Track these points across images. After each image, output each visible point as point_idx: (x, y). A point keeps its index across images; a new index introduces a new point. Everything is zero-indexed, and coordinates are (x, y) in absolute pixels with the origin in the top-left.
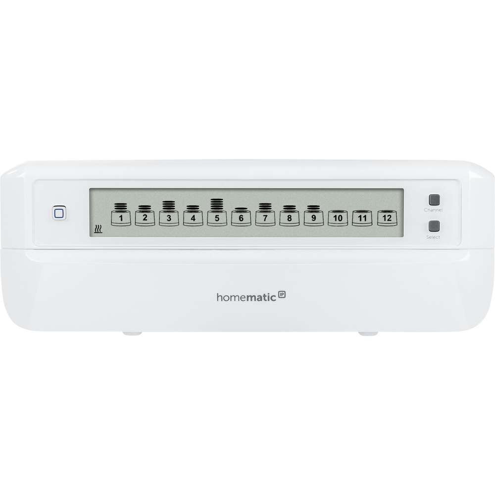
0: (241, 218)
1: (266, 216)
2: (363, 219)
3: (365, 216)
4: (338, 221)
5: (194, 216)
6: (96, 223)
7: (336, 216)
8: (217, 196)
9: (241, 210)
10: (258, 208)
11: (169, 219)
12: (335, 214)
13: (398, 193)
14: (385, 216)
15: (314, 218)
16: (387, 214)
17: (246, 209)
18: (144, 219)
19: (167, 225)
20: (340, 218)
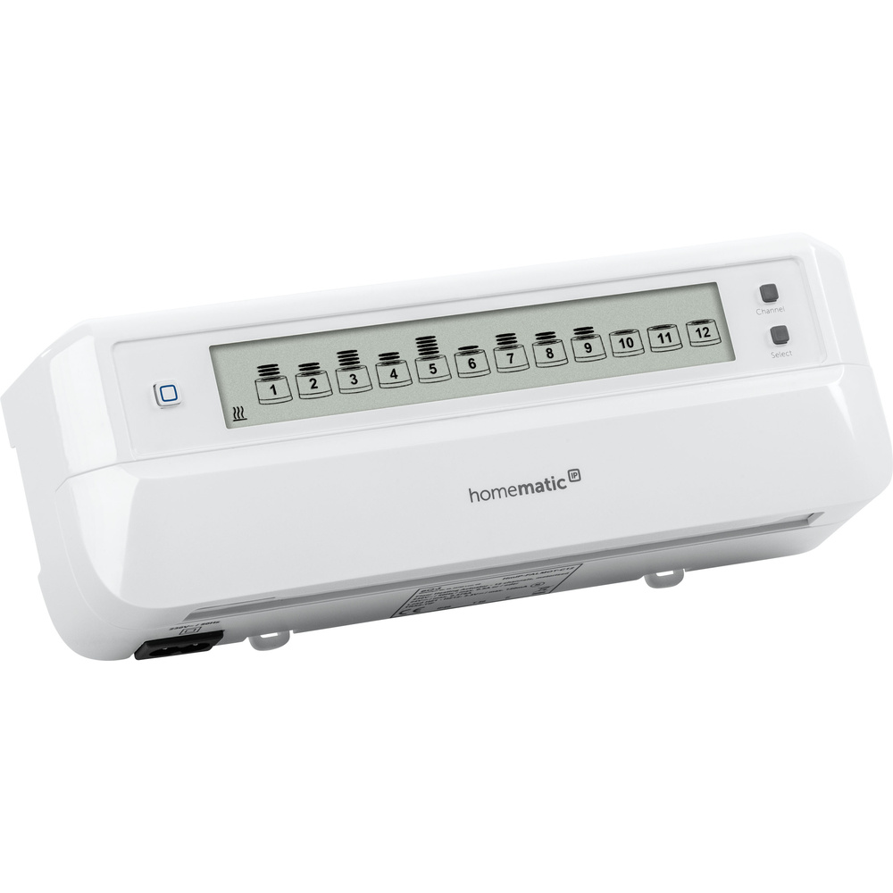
0: (472, 364)
1: (512, 354)
2: (666, 339)
3: (668, 335)
4: (627, 349)
5: (394, 371)
7: (622, 340)
8: (425, 331)
9: (469, 350)
10: (495, 344)
11: (354, 381)
12: (620, 337)
13: (708, 292)
14: (698, 330)
15: (589, 348)
16: (701, 327)
17: (477, 347)
18: (313, 387)
19: (353, 391)
20: (630, 343)
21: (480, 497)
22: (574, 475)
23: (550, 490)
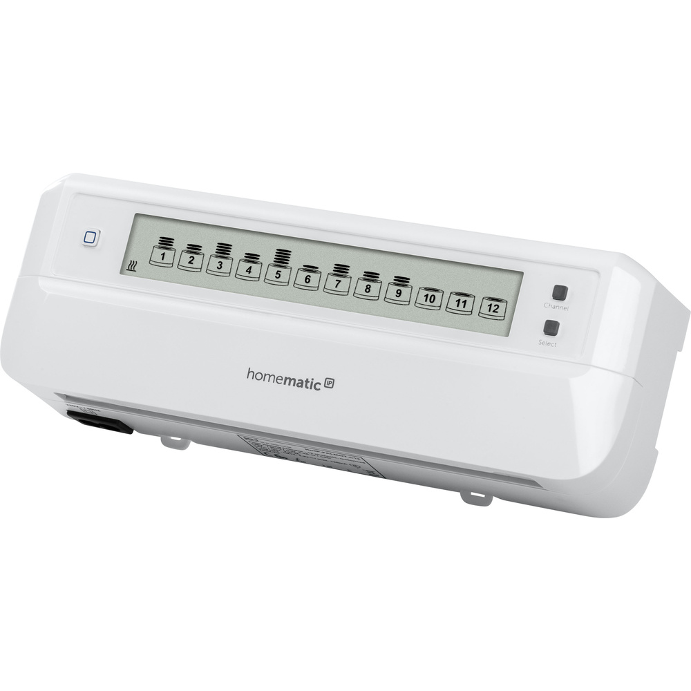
0: (307, 279)
1: (340, 281)
2: (461, 304)
3: (465, 302)
4: (428, 303)
5: (250, 268)
6: (132, 258)
7: (427, 296)
8: (284, 245)
9: (310, 269)
10: (331, 270)
11: (219, 267)
12: (427, 292)
13: (515, 278)
14: (490, 305)
15: (399, 293)
16: (494, 303)
17: (317, 268)
18: (190, 263)
19: (215, 273)
20: (432, 300)
21: (254, 376)
22: (329, 383)
23: (307, 388)
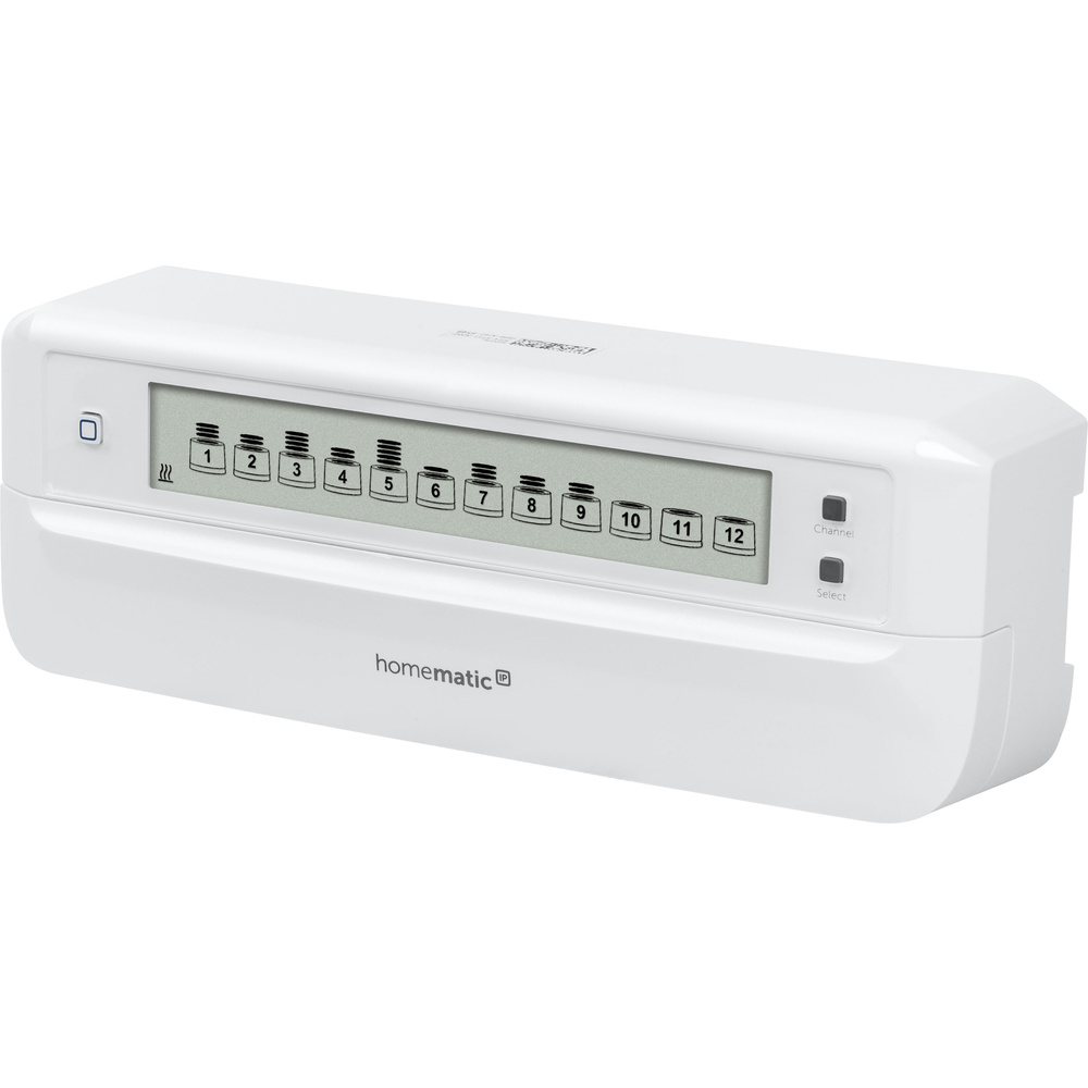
0: (435, 490)
1: (486, 493)
2: (683, 530)
3: (688, 525)
4: (630, 528)
5: (344, 472)
6: (162, 459)
7: (626, 515)
8: (389, 434)
9: (436, 473)
10: (469, 474)
11: (297, 472)
12: (625, 510)
13: (759, 481)
14: (729, 530)
15: (582, 513)
16: (734, 527)
17: (446, 471)
18: (251, 466)
19: (293, 483)
20: (636, 522)
21: (387, 667)
22: (503, 678)
23: (472, 685)
